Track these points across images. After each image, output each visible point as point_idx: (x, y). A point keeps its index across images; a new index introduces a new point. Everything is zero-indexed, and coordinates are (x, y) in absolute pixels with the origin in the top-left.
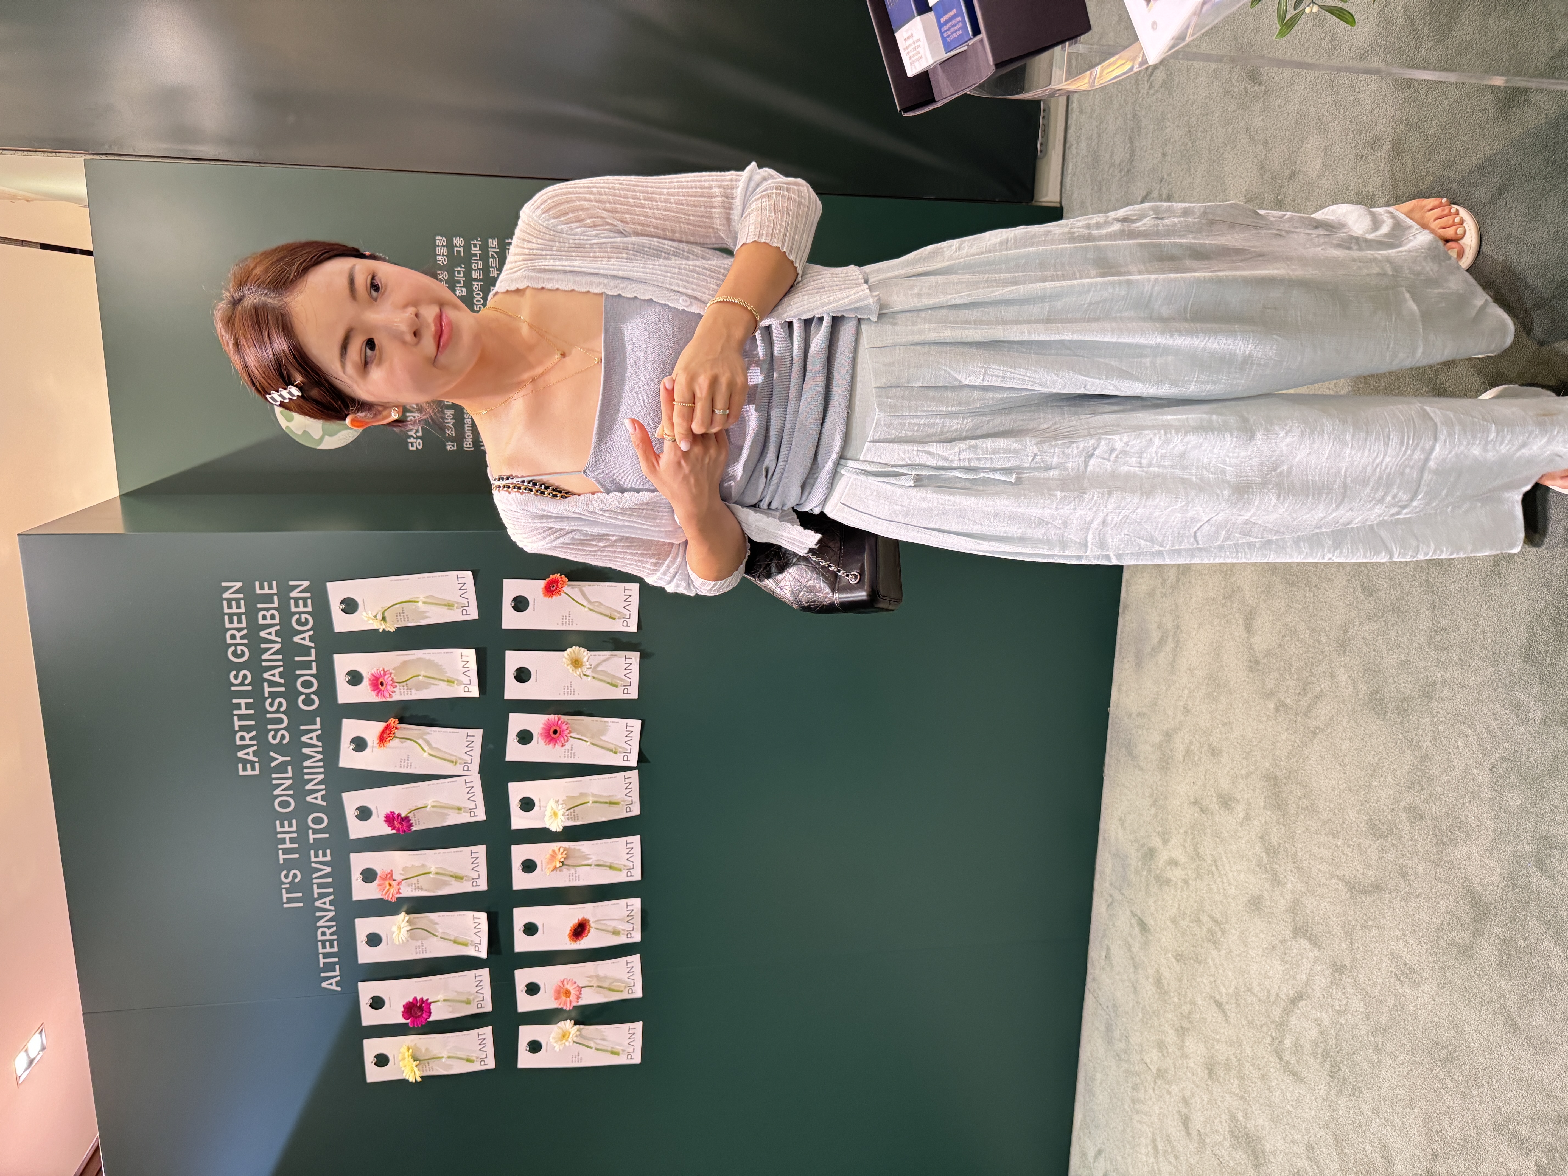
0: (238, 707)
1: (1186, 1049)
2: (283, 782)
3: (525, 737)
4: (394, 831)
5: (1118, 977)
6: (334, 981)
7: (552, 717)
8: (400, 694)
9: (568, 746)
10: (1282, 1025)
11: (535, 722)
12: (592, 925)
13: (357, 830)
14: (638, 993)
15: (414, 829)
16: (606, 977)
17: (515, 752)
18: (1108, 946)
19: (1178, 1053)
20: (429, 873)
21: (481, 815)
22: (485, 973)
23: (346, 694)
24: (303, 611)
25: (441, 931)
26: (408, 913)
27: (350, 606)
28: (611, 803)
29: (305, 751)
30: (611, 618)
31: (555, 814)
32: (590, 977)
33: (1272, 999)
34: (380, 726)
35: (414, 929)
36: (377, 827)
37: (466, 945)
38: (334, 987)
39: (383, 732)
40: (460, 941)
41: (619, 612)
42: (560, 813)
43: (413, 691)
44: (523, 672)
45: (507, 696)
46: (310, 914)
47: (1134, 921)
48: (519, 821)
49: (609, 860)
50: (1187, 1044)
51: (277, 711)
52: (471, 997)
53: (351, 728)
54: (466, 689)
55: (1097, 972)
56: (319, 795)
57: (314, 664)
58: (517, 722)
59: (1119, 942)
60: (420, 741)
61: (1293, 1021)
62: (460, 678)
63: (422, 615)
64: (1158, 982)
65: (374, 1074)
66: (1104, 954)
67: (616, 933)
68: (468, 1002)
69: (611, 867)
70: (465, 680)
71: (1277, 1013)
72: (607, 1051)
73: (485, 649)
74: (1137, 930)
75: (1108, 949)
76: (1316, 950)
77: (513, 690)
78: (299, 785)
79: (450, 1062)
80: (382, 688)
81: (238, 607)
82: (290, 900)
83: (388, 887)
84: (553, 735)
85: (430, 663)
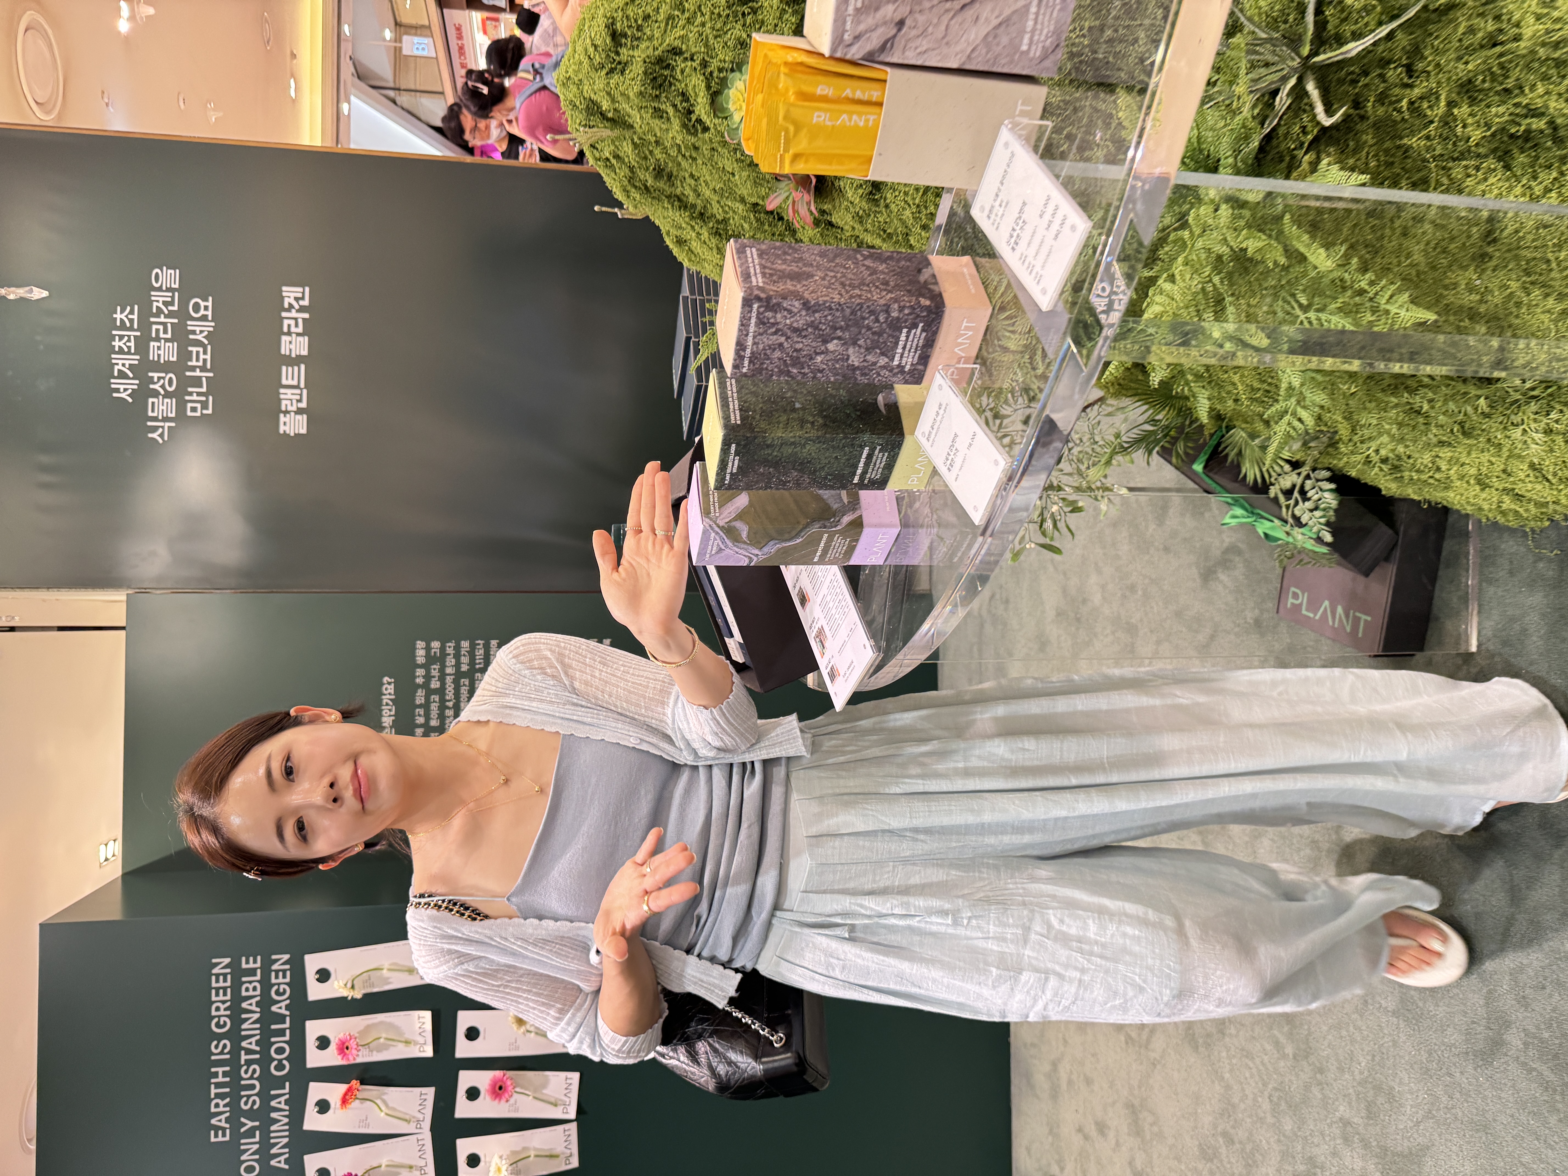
0: (216, 1075)
2: (251, 1145)
3: (473, 1094)
7: (499, 1073)
8: (364, 1057)
9: (512, 1101)
11: (483, 1079)
17: (463, 1109)
23: (315, 1058)
24: (281, 982)
27: (324, 976)
28: (553, 1156)
29: (273, 1115)
31: (500, 1168)
34: (343, 1088)
39: (346, 1094)
42: (505, 1167)
43: (375, 1053)
44: (473, 1030)
45: (458, 1055)
51: (251, 1078)
53: (316, 1091)
54: (422, 1050)
56: (282, 1158)
57: (288, 1032)
58: (466, 1079)
60: (378, 1101)
62: (417, 1040)
63: (386, 981)
70: (421, 1041)
73: (439, 1010)
77: (464, 1049)
78: (265, 1149)
80: (347, 1052)
81: (225, 981)
84: (499, 1090)
85: (391, 1026)
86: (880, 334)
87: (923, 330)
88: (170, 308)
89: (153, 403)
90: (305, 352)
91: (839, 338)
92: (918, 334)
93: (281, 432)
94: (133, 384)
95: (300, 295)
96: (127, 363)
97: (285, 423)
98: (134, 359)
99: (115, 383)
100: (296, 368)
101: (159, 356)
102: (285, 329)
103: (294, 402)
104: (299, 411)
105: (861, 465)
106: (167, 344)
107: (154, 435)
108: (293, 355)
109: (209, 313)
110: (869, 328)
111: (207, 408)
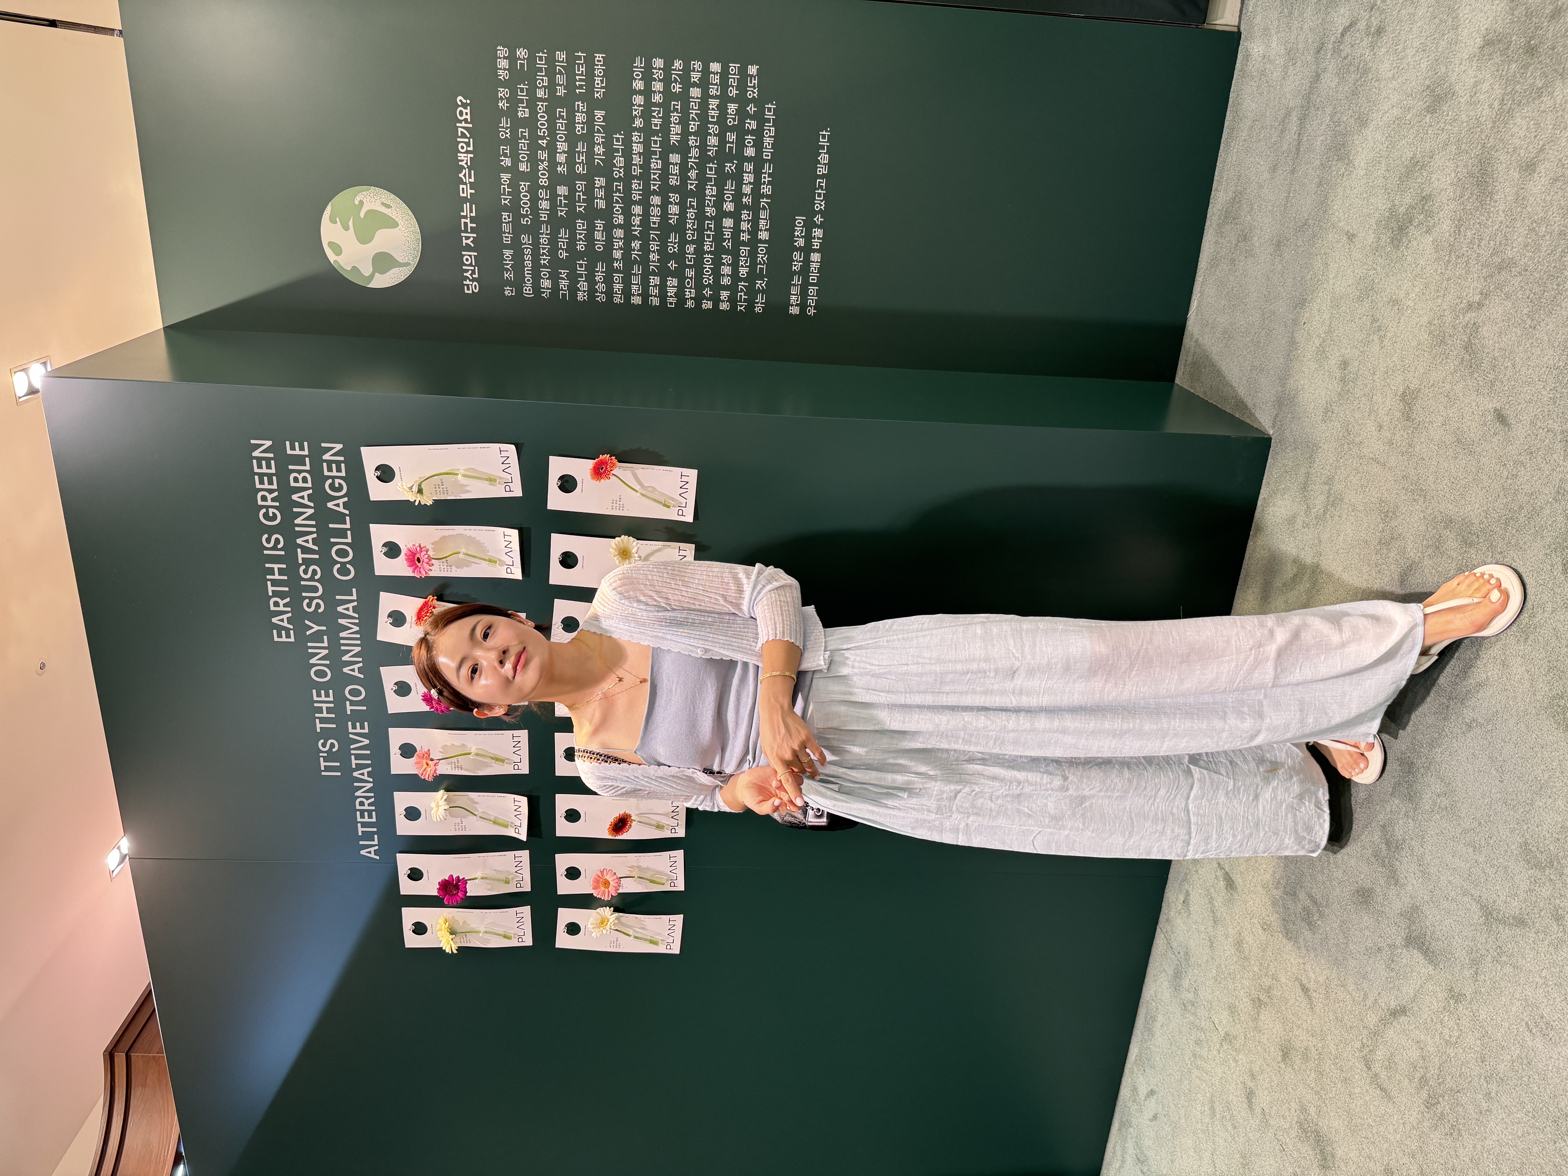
1: (1260, 1023)
2: (319, 651)
5: (1194, 926)
6: (372, 849)
8: (438, 570)
10: (1375, 1034)
12: (635, 820)
13: (396, 705)
14: (680, 886)
16: (648, 868)
18: (1187, 891)
19: (1251, 1024)
20: (469, 754)
22: (525, 855)
23: (383, 566)
24: (337, 475)
25: (481, 810)
26: (447, 790)
27: (386, 474)
29: (341, 621)
30: (665, 505)
32: (632, 867)
33: (1369, 1002)
34: (418, 602)
35: (452, 807)
36: (415, 704)
37: (506, 826)
38: (372, 855)
39: (421, 609)
40: (500, 821)
41: (673, 499)
43: (451, 569)
44: (569, 557)
45: (552, 581)
46: (348, 784)
47: (1220, 873)
50: (1262, 1017)
51: (312, 579)
52: (510, 877)
53: (388, 602)
54: (509, 571)
55: (1172, 914)
56: (356, 667)
57: (349, 533)
58: (562, 607)
59: (1200, 891)
61: (1390, 1033)
62: (502, 559)
63: (464, 488)
64: (1239, 944)
65: (412, 941)
66: (1182, 898)
67: (659, 827)
70: (508, 560)
71: (1372, 1019)
72: (646, 940)
73: (529, 529)
74: (1222, 884)
75: (1187, 894)
76: (1431, 968)
77: (558, 575)
78: (335, 655)
79: (488, 936)
80: (419, 565)
81: (269, 467)
82: (327, 769)
83: (425, 766)
85: (471, 541)
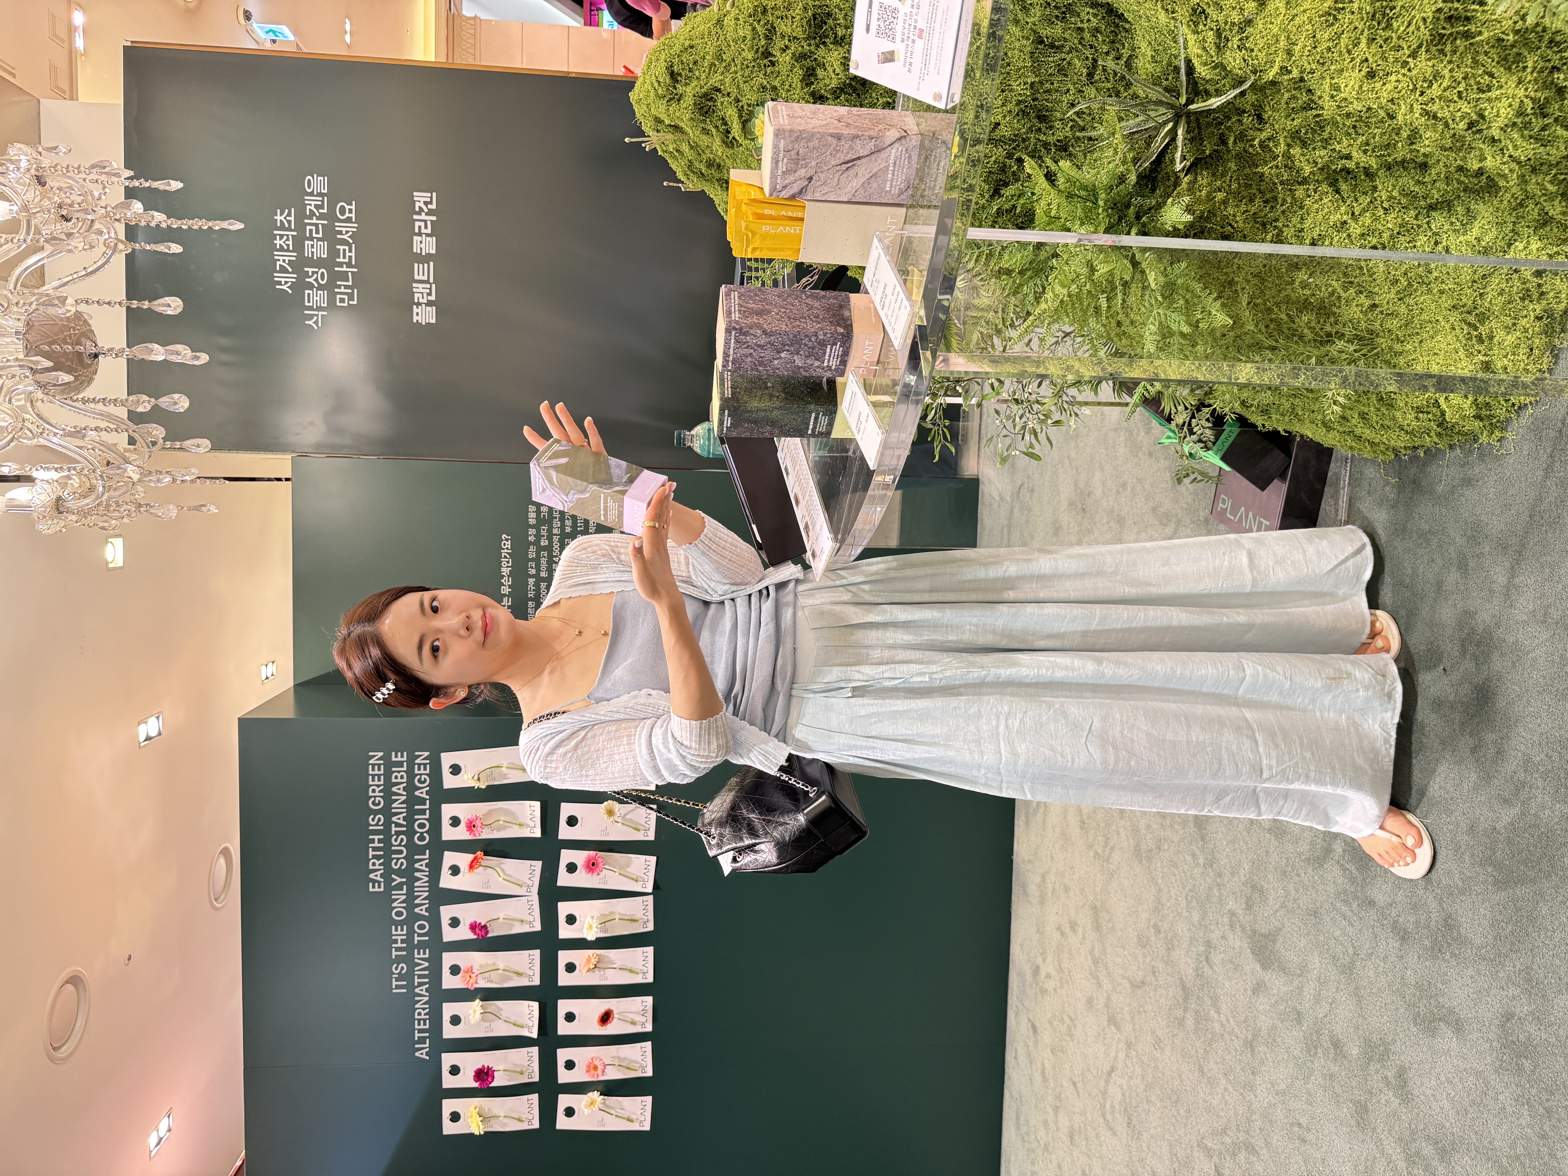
0: (373, 841)
2: (400, 896)
3: (572, 868)
4: (475, 937)
5: (1021, 1073)
6: (424, 1051)
7: (592, 853)
8: (486, 834)
9: (602, 874)
11: (579, 857)
12: (615, 1016)
13: (449, 935)
14: (649, 1073)
15: (489, 935)
16: (625, 1058)
17: (564, 879)
20: (498, 970)
21: (537, 927)
22: (535, 1050)
23: (449, 833)
24: (422, 773)
25: (504, 1015)
26: (482, 1000)
27: (456, 770)
28: (633, 920)
29: (417, 874)
31: (591, 927)
32: (613, 1057)
34: (470, 857)
35: (485, 1013)
36: (464, 933)
37: (522, 1027)
38: (424, 1056)
39: (472, 862)
40: (518, 1024)
42: (594, 926)
43: (495, 832)
44: (572, 819)
45: (560, 837)
46: (411, 998)
47: (1029, 1025)
48: (565, 932)
49: (629, 965)
51: (399, 845)
52: (524, 1069)
53: (450, 858)
54: (532, 831)
56: (424, 907)
57: (428, 811)
58: (567, 856)
60: (497, 869)
61: (1110, 1088)
62: (528, 823)
63: (505, 776)
64: (1043, 1073)
65: (449, 1128)
66: (1012, 1054)
67: (633, 1023)
68: (522, 1073)
69: (631, 971)
70: (532, 824)
71: (1102, 1085)
72: (624, 1118)
73: (546, 803)
74: (1031, 1032)
75: (1016, 1051)
76: (1118, 1033)
77: (565, 832)
78: (410, 899)
79: (507, 1121)
80: (474, 830)
81: (379, 770)
82: (397, 987)
83: (468, 979)
84: (592, 866)
85: (507, 814)
86: (813, 348)
87: (840, 346)
88: (321, 211)
89: (309, 294)
90: (433, 251)
91: (788, 351)
92: (838, 349)
93: (415, 321)
94: (292, 278)
95: (429, 200)
96: (287, 259)
97: (417, 314)
98: (292, 256)
99: (278, 277)
100: (426, 265)
101: (313, 253)
102: (417, 231)
103: (425, 295)
104: (429, 304)
105: (811, 423)
106: (319, 243)
107: (311, 323)
108: (424, 254)
109: (353, 215)
110: (806, 345)
111: (353, 300)
